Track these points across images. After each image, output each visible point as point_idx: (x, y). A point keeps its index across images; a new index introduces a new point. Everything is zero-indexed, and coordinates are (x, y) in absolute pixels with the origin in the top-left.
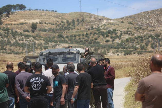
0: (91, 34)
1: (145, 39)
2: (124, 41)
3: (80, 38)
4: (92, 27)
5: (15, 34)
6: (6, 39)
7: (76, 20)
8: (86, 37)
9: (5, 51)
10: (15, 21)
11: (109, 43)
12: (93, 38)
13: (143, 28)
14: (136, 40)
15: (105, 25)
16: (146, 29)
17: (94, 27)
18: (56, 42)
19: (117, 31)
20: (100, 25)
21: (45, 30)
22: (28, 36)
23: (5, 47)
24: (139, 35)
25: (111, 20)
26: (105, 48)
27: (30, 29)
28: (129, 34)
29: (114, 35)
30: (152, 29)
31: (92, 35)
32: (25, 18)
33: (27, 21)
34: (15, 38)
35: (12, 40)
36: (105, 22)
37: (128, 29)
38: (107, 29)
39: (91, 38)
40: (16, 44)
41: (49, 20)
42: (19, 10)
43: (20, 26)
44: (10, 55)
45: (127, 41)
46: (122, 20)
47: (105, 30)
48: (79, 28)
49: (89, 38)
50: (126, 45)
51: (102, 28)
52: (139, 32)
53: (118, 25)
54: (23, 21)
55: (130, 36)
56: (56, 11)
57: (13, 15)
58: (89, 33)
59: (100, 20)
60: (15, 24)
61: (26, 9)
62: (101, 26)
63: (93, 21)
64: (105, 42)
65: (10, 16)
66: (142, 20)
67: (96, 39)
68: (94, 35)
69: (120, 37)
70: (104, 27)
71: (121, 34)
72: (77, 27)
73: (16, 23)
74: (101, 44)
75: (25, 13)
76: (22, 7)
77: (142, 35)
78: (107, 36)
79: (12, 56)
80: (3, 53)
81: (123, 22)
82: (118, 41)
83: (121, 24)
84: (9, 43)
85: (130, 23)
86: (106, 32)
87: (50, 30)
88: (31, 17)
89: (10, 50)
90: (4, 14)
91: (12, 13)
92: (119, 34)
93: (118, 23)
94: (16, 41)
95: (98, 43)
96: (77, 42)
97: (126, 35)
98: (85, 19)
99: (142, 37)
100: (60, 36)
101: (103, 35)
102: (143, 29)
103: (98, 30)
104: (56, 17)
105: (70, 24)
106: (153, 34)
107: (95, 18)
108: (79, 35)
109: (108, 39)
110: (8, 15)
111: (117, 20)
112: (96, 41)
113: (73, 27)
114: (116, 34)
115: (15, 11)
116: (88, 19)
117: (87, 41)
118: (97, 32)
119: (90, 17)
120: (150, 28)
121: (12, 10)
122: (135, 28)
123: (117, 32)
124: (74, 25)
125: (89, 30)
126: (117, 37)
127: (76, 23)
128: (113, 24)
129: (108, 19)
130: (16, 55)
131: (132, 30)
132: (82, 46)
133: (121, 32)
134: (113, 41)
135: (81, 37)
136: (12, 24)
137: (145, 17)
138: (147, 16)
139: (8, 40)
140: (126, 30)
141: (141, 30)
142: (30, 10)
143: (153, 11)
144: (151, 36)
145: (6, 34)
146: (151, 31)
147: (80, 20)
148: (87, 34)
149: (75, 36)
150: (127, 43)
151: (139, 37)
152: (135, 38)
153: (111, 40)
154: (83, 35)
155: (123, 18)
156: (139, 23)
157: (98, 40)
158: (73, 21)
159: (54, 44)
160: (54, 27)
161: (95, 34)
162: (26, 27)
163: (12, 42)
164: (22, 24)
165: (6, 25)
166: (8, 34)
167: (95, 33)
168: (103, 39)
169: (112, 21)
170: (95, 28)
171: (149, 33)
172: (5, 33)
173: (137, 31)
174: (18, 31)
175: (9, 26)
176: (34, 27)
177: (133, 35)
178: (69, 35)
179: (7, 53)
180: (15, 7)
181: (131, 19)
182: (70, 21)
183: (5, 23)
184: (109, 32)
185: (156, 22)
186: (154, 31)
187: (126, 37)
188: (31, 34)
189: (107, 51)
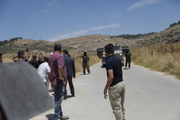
4: (45, 45)
5: (19, 47)
6: (15, 49)
10: (19, 43)
11: (51, 50)
18: (33, 49)
21: (29, 46)
22: (23, 48)
23: (15, 51)
27: (24, 45)
32: (22, 42)
33: (23, 43)
36: (49, 43)
41: (31, 42)
54: (21, 43)
61: (23, 39)
70: (49, 45)
72: (40, 45)
76: (21, 38)
84: (17, 50)
87: (31, 46)
88: (25, 41)
90: (15, 40)
95: (47, 49)
96: (40, 49)
100: (35, 48)
103: (47, 45)
104: (33, 41)
105: (38, 44)
106: (65, 47)
107: (46, 42)
109: (50, 48)
110: (16, 41)
111: (53, 42)
115: (19, 40)
116: (44, 42)
117: (43, 49)
127: (40, 43)
128: (52, 44)
129: (50, 42)
135: (42, 48)
137: (62, 42)
144: (64, 47)
149: (40, 47)
155: (55, 42)
158: (39, 43)
159: (32, 50)
160: (32, 45)
161: (46, 47)
162: (23, 45)
163: (18, 50)
164: (21, 44)
171: (64, 46)
172: (15, 47)
174: (20, 46)
175: (17, 45)
176: (25, 45)
178: (38, 47)
180: (19, 38)
182: (38, 42)
183: (15, 43)
184: (51, 46)
185: (65, 43)
188: (24, 47)
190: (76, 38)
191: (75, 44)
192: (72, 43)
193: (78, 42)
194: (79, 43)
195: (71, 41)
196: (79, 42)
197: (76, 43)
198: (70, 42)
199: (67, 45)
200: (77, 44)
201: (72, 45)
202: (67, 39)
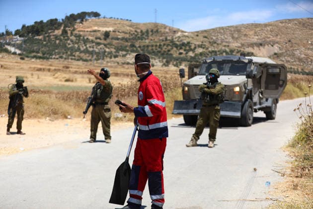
0: (164, 45)
1: (219, 54)
2: (198, 54)
3: (152, 49)
5: (86, 41)
6: (76, 45)
7: (150, 30)
8: (159, 48)
9: (73, 57)
10: (88, 28)
11: (182, 56)
12: (166, 50)
13: (217, 42)
14: (210, 54)
15: (179, 37)
16: (221, 44)
17: (169, 38)
18: (127, 51)
19: (192, 43)
20: (174, 37)
21: (118, 39)
23: (74, 54)
24: (213, 49)
25: (185, 32)
26: (177, 60)
27: (103, 37)
28: (204, 48)
29: (188, 48)
30: (227, 44)
31: (165, 47)
33: (101, 29)
34: (86, 45)
35: (83, 47)
36: (179, 34)
37: (202, 42)
38: (181, 41)
39: (164, 49)
40: (86, 51)
41: (123, 29)
42: (93, 18)
43: (92, 33)
44: (78, 62)
45: (201, 54)
46: (197, 34)
47: (178, 42)
48: (153, 39)
49: (162, 49)
50: (200, 59)
51: (176, 40)
52: (214, 47)
53: (193, 38)
54: (96, 28)
55: (204, 50)
56: (130, 21)
57: (87, 22)
58: (162, 44)
59: (175, 32)
60: (87, 31)
61: (100, 17)
62: (176, 38)
63: (167, 33)
64: (177, 55)
65: (84, 23)
66: (218, 35)
67: (169, 51)
68: (167, 46)
69: (193, 50)
70: (178, 39)
71: (195, 48)
72: (150, 38)
73: (89, 30)
74: (174, 56)
75: (99, 20)
76: (96, 15)
77: (216, 49)
78: (181, 48)
79: (80, 63)
80: (72, 59)
81: (197, 36)
82: (191, 54)
83: (196, 37)
84: (79, 49)
85: (205, 37)
86: (180, 44)
87: (123, 39)
88: (105, 24)
89: (79, 57)
90: (78, 21)
91: (86, 20)
92: (193, 47)
93: (192, 35)
94: (87, 48)
95: (171, 54)
97: (200, 48)
98: (159, 30)
99: (216, 52)
100: (133, 46)
101: (177, 47)
102: (218, 44)
103: (172, 41)
105: (144, 34)
106: (228, 50)
107: (170, 29)
108: (152, 46)
109: (181, 51)
110: (82, 21)
112: (170, 53)
113: (146, 37)
114: (190, 47)
115: (89, 18)
116: (163, 30)
117: (160, 52)
118: (171, 44)
119: (165, 28)
120: (224, 44)
121: (87, 17)
122: (210, 42)
123: (191, 45)
124: (147, 36)
125: (163, 41)
126: (191, 50)
127: (150, 33)
128: (187, 37)
129: (183, 32)
130: (84, 62)
131: (207, 44)
132: (153, 56)
133: (195, 45)
134: (187, 53)
135: (154, 48)
136: (84, 31)
137: (220, 33)
138: (222, 31)
139: (79, 46)
140: (201, 43)
141: (215, 45)
142: (104, 18)
143: (228, 27)
144: (226, 52)
145: (77, 41)
146: (225, 46)
147: (154, 31)
148: (160, 45)
149: (148, 46)
150: (200, 57)
151: (213, 51)
152: (209, 52)
153: (184, 52)
154: (156, 46)
155: (198, 32)
156: (214, 38)
157: (172, 52)
158: (147, 32)
159: (124, 53)
160: (127, 36)
162: (99, 35)
163: (82, 49)
164: (95, 31)
165: (79, 31)
166: (79, 40)
167: (169, 45)
168: (176, 52)
169: (186, 34)
170: (169, 40)
171: (223, 48)
172: (77, 39)
173: (212, 45)
174: (90, 38)
175: (81, 33)
176: (107, 35)
177: (207, 49)
178: (142, 45)
179: (75, 59)
180: (89, 14)
181: (206, 34)
182: (144, 31)
183: (78, 29)
184: (183, 44)
185: (230, 38)
186: (228, 46)
187: (200, 50)
188: (102, 41)
189: (179, 64)
190: (266, 25)
191: (261, 45)
192: (255, 39)
193: (272, 38)
194: (277, 43)
195: (252, 33)
196: (278, 40)
197: (268, 40)
198: (245, 35)
199: (235, 45)
200: (268, 43)
201: (252, 45)
202: (236, 27)
